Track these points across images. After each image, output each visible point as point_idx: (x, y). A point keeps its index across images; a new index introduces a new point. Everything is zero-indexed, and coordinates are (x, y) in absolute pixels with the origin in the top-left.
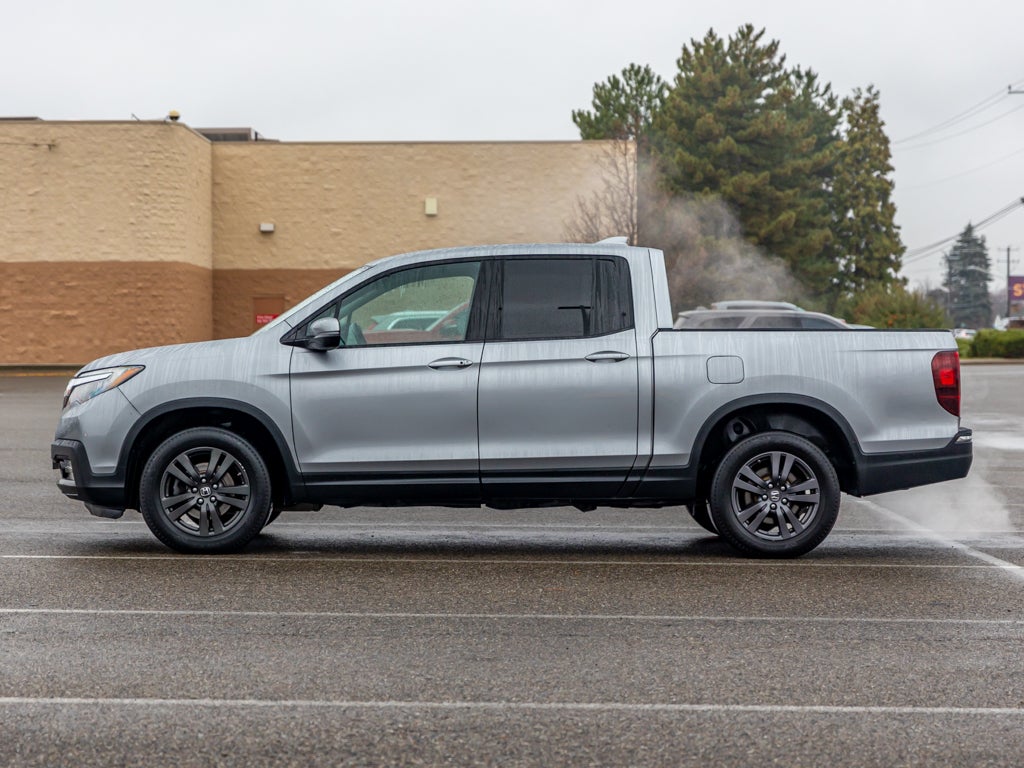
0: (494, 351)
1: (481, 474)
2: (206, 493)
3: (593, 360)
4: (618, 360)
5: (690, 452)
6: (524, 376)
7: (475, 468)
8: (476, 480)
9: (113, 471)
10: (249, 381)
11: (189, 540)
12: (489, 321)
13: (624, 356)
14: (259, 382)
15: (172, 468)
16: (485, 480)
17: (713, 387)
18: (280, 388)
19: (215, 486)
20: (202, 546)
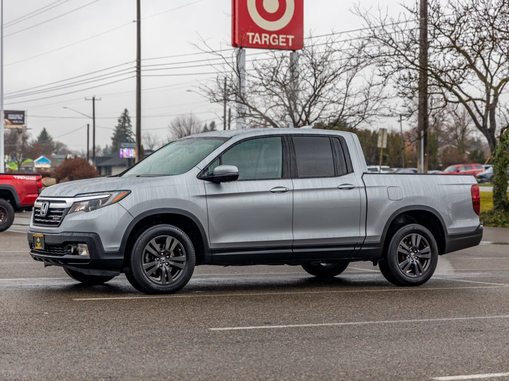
0: (298, 183)
1: (293, 247)
2: (163, 260)
3: (341, 189)
4: (350, 188)
5: (381, 234)
6: (312, 196)
7: (291, 244)
8: (290, 251)
9: (117, 250)
10: (187, 199)
11: (158, 287)
12: (292, 168)
13: (354, 186)
14: (192, 200)
15: (148, 248)
16: (295, 251)
17: (391, 202)
18: (202, 203)
19: (168, 257)
20: (164, 290)
